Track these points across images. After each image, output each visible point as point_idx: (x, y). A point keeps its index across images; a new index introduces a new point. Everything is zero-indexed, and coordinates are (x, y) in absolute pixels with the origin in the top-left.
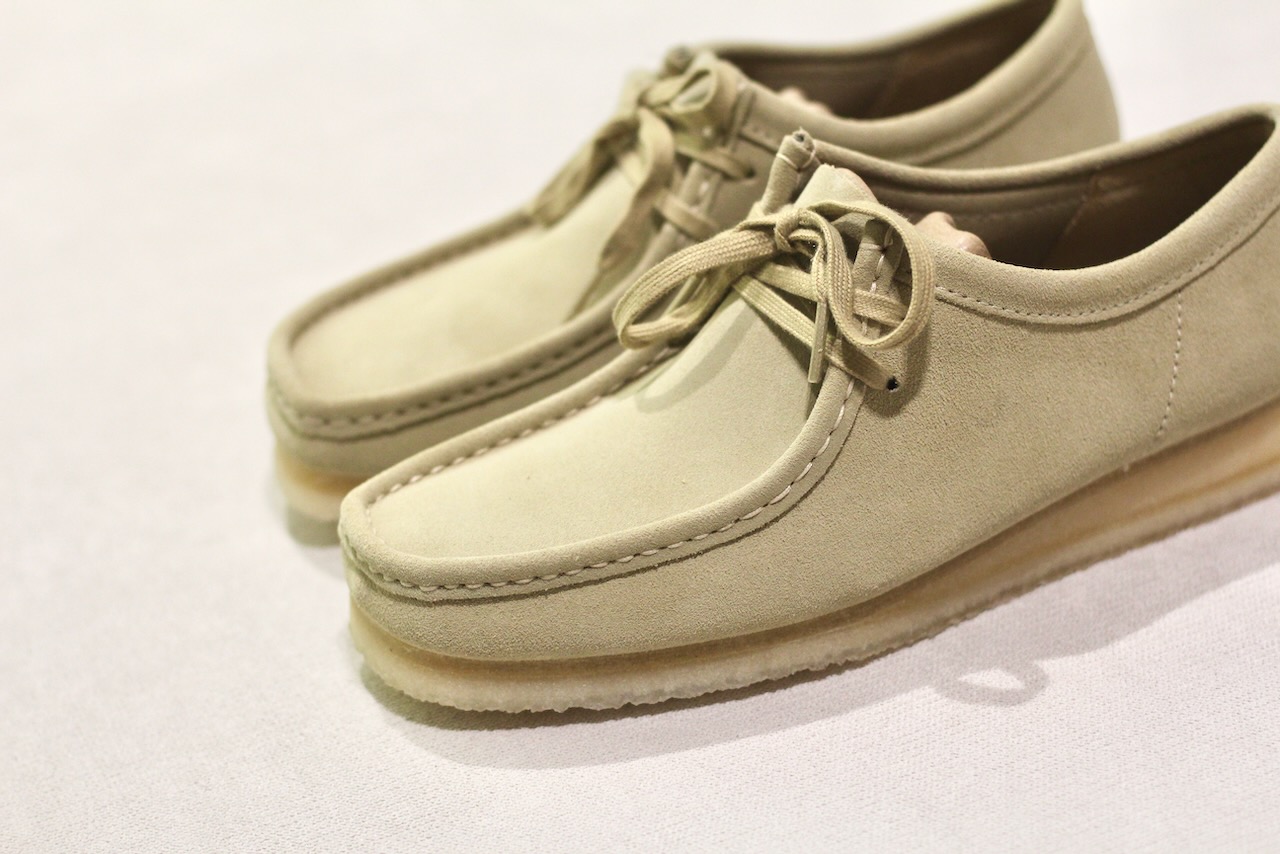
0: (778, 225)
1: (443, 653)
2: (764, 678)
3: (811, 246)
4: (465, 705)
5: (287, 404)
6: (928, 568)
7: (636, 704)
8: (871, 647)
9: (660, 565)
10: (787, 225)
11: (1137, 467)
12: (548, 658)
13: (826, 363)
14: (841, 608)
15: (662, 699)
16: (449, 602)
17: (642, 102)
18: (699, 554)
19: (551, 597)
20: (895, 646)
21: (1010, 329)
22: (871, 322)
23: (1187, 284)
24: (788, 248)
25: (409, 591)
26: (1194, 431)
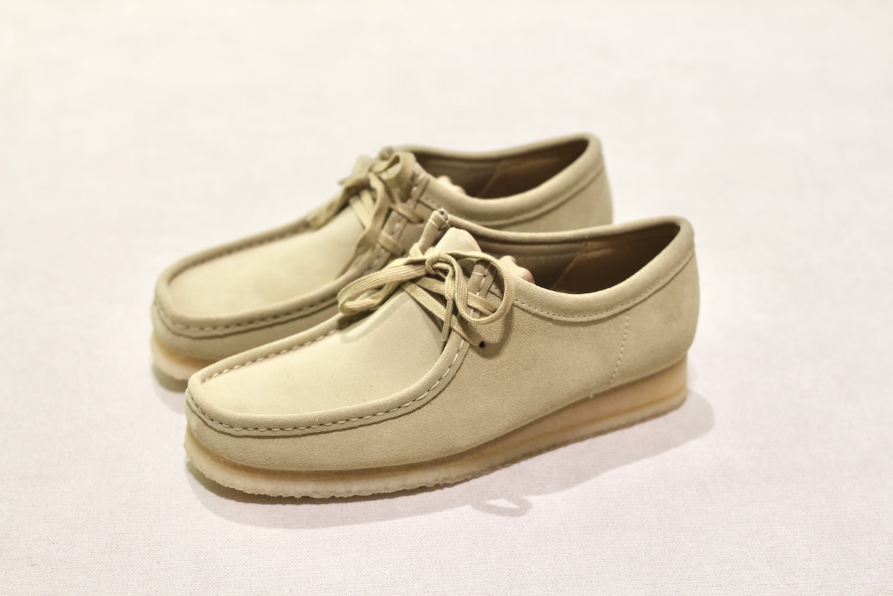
0: (427, 260)
1: (241, 463)
2: (403, 488)
3: (445, 272)
4: (248, 490)
5: (167, 316)
6: (491, 439)
7: (337, 496)
8: (457, 477)
9: (359, 426)
10: (433, 260)
11: (597, 396)
12: (295, 469)
13: (451, 330)
14: (445, 455)
15: (350, 495)
16: (248, 436)
17: (370, 170)
18: (378, 422)
19: (302, 438)
20: (469, 477)
21: (543, 322)
22: (476, 310)
23: (633, 307)
24: (433, 272)
25: (227, 429)
26: (627, 380)
